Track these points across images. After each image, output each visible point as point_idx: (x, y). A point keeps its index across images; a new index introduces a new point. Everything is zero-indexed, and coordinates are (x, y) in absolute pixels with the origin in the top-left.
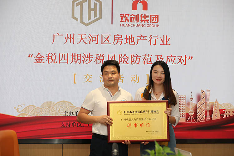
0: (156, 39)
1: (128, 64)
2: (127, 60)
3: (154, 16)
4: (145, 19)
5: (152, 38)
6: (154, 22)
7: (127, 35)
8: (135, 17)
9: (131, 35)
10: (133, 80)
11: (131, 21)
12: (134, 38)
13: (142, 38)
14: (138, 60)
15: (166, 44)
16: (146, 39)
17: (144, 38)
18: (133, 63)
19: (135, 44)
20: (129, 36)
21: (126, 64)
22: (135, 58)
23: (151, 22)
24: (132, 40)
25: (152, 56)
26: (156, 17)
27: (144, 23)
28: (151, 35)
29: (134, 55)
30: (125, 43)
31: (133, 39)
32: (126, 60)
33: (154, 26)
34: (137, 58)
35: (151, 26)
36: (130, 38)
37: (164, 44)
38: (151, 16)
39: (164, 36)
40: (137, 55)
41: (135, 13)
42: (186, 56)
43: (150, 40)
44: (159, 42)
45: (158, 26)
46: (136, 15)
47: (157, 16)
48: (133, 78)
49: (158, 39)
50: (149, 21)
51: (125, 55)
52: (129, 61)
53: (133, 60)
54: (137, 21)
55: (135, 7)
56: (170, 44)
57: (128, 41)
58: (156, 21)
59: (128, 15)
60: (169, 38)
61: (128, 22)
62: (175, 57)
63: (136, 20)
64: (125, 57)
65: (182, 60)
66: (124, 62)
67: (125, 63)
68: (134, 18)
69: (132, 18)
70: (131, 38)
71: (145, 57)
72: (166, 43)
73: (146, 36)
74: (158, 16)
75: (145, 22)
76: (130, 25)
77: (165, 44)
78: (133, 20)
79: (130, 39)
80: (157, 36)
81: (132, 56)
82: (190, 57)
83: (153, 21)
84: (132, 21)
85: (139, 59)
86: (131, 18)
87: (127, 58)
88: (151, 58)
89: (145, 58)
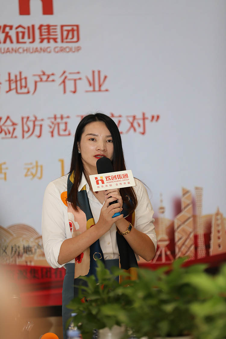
0: (75, 80)
1: (16, 137)
2: (14, 129)
3: (69, 28)
4: (49, 34)
5: (66, 77)
6: (68, 40)
7: (9, 74)
8: (26, 31)
9: (20, 73)
10: (29, 173)
11: (18, 42)
12: (26, 78)
13: (44, 78)
14: (37, 129)
15: (100, 90)
16: (53, 81)
17: (48, 77)
18: (26, 135)
19: (28, 92)
20: (16, 76)
21: (12, 137)
22: (31, 124)
23: (62, 41)
24: (23, 84)
25: (68, 117)
26: (73, 30)
27: (48, 45)
28: (64, 72)
29: (28, 118)
30: (7, 92)
31: (23, 81)
32: (11, 129)
33: (71, 49)
34: (37, 123)
35: (62, 50)
36: (18, 78)
37: (94, 90)
38: (62, 26)
39: (93, 72)
40: (36, 118)
41: (26, 21)
42: (144, 114)
43: (64, 82)
44: (83, 85)
45: (78, 49)
46: (29, 28)
47: (75, 28)
48: (28, 170)
49: (80, 79)
50: (59, 40)
51: (8, 118)
52: (18, 132)
53: (26, 129)
54: (31, 40)
55: (24, 9)
56: (107, 90)
57: (13, 86)
58: (75, 39)
59: (11, 27)
60: (106, 77)
61: (12, 42)
62: (120, 119)
63: (29, 38)
64: (9, 123)
65: (135, 125)
66: (6, 134)
67: (10, 136)
68: (23, 33)
69: (20, 35)
70: (21, 80)
71: (53, 120)
72: (100, 86)
73: (53, 74)
74: (77, 26)
75: (49, 42)
76: (16, 51)
77: (97, 88)
78: (23, 38)
79: (19, 83)
80: (78, 73)
81: (25, 120)
82: (153, 117)
83: (67, 38)
84: (21, 40)
85: (41, 126)
86: (17, 33)
87: (14, 124)
88: (66, 123)
89: (53, 123)
